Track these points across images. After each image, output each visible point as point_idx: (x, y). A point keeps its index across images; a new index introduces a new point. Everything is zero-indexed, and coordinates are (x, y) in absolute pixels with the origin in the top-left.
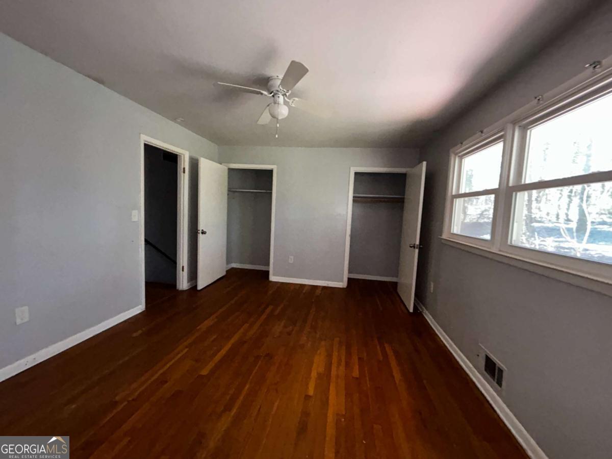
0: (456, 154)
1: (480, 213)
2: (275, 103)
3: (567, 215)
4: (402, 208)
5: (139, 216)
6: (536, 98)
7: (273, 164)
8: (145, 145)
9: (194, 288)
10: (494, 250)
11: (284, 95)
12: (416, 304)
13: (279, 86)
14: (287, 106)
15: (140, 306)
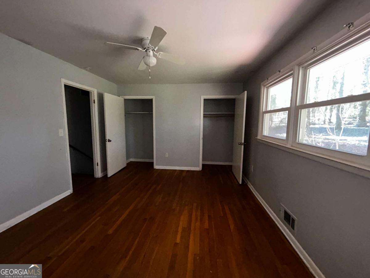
0: (264, 86)
1: (280, 120)
2: (147, 56)
3: (330, 120)
4: (233, 120)
5: (64, 132)
6: (312, 48)
7: (152, 95)
8: (65, 85)
9: (106, 176)
10: (289, 146)
11: (153, 50)
12: (243, 178)
13: (149, 44)
14: (156, 58)
15: (69, 190)
